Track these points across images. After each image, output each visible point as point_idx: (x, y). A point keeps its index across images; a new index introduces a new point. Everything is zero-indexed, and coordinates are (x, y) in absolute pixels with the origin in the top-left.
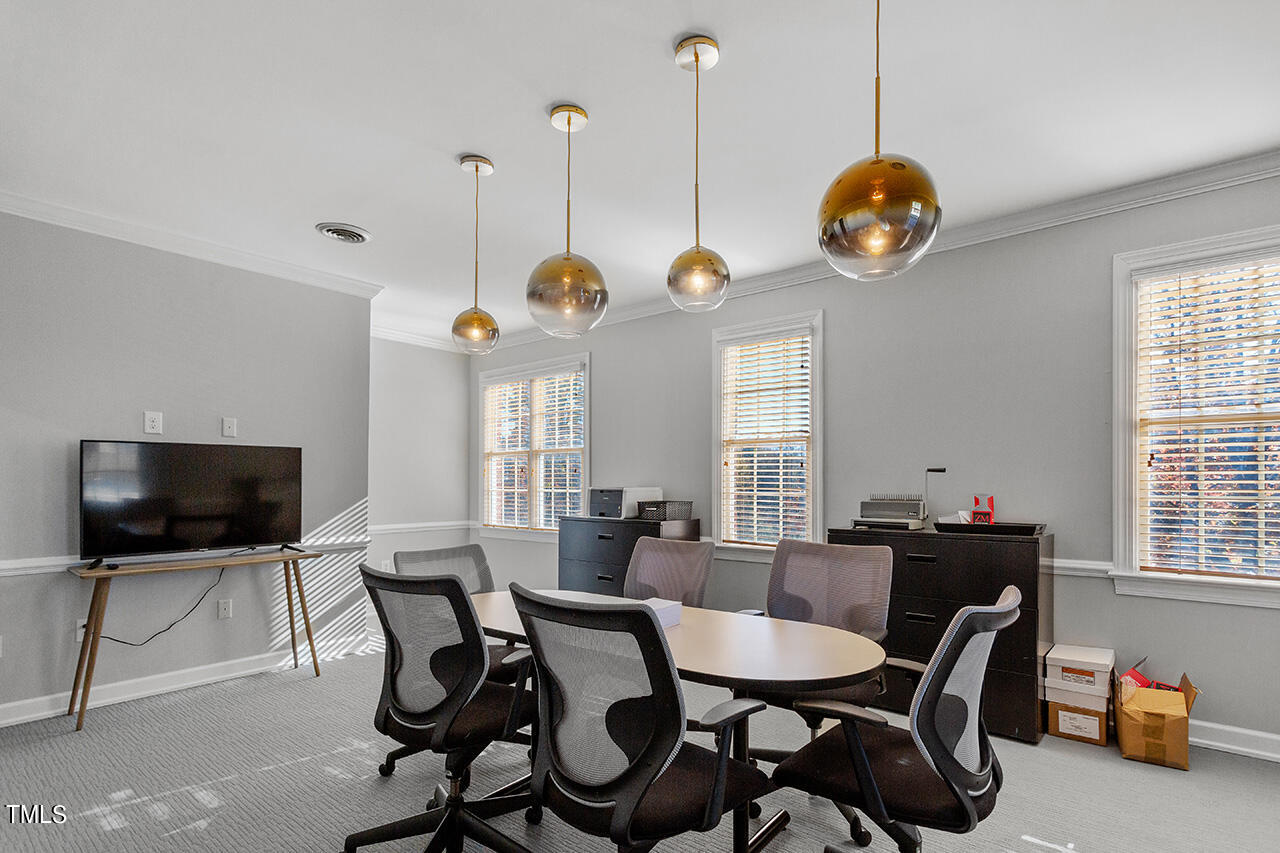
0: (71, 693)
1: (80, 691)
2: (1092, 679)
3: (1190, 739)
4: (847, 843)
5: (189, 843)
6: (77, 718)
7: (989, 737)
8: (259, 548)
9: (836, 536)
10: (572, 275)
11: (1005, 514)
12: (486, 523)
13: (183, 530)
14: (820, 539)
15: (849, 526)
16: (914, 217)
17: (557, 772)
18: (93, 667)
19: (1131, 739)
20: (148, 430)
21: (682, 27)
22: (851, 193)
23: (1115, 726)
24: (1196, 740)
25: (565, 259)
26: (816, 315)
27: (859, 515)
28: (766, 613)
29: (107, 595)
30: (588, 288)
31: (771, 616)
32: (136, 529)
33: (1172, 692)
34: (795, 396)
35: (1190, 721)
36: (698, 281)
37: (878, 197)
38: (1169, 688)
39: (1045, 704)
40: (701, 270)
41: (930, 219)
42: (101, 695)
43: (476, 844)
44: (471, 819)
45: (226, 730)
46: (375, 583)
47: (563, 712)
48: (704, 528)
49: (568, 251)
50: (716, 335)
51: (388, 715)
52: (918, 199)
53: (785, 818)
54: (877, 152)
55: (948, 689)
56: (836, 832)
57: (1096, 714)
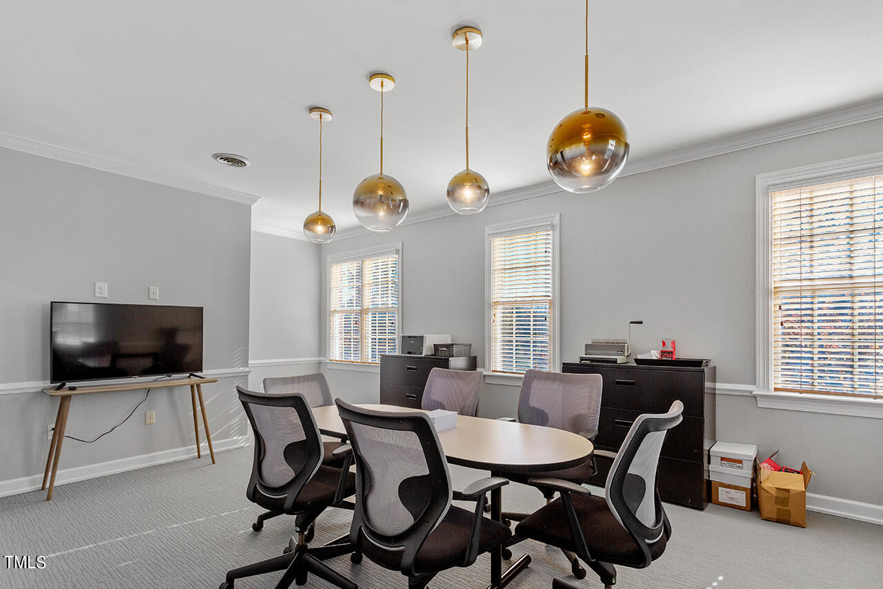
0: (43, 475)
1: (50, 474)
2: (741, 465)
3: (807, 506)
4: (570, 577)
5: (121, 577)
6: (47, 493)
7: (662, 503)
8: (174, 376)
9: (568, 368)
10: (383, 189)
11: (683, 353)
12: (331, 359)
13: (123, 363)
14: (558, 370)
15: (577, 361)
16: (610, 150)
17: (367, 527)
18: (59, 457)
19: (767, 506)
20: (98, 295)
21: (456, 21)
22: (568, 134)
23: (757, 498)
24: (811, 507)
25: (379, 178)
26: (555, 216)
27: (584, 353)
28: (517, 420)
29: (69, 407)
30: (394, 198)
31: (520, 422)
32: (91, 363)
33: (795, 474)
34: (541, 271)
35: (807, 494)
36: (468, 193)
37: (587, 136)
38: (793, 471)
39: (709, 482)
40: (469, 186)
41: (622, 152)
42: (64, 476)
43: (317, 577)
44: (312, 559)
45: (149, 501)
46: (247, 399)
47: (371, 486)
48: (479, 361)
49: (381, 173)
50: (488, 231)
51: (255, 490)
52: (613, 138)
53: (528, 560)
54: (586, 106)
55: (631, 470)
56: (563, 570)
57: (744, 489)
